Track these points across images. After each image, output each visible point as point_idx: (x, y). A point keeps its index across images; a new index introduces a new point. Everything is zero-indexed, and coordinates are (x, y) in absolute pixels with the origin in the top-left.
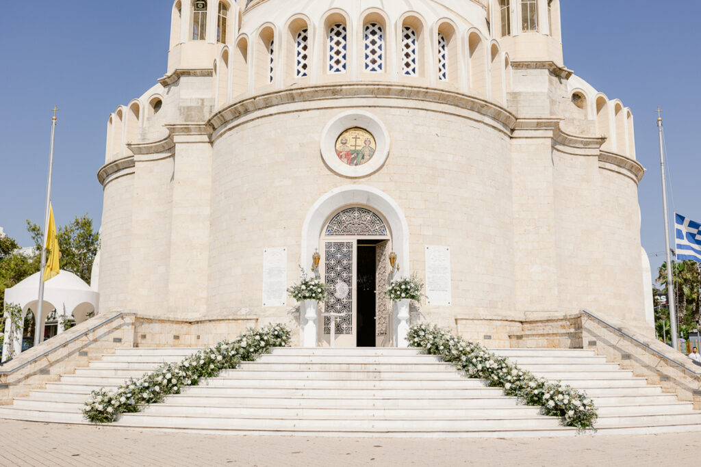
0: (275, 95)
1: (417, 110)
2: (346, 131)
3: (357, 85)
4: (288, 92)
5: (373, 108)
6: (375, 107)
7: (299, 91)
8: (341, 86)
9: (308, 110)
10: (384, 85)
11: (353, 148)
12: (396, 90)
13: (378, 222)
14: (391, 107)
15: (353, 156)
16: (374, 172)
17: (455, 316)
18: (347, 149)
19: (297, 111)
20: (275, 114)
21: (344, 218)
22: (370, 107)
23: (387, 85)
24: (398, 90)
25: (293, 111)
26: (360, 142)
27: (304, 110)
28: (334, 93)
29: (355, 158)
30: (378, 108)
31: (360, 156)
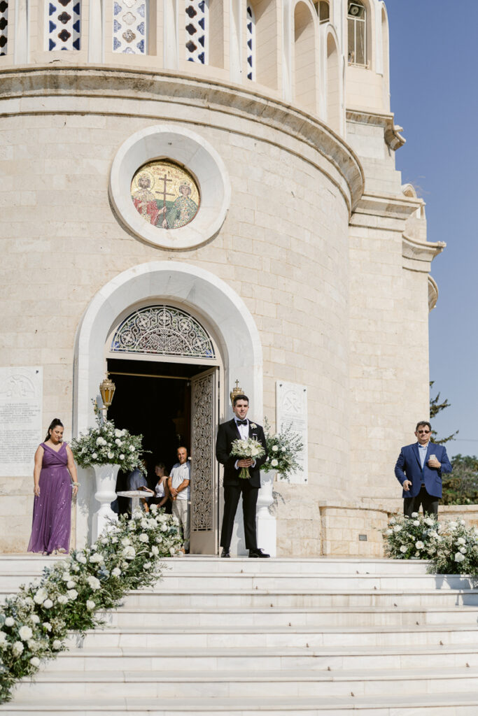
0: (21, 75)
1: (267, 144)
2: (148, 164)
3: (182, 78)
4: (48, 73)
5: (202, 127)
6: (205, 125)
7: (72, 73)
8: (154, 74)
9: (83, 114)
10: (226, 86)
11: (161, 197)
12: (243, 100)
13: (200, 334)
14: (230, 131)
15: (160, 212)
16: (203, 244)
17: (319, 502)
18: (151, 199)
19: (61, 113)
20: (15, 115)
21: (143, 323)
22: (196, 124)
23: (232, 88)
24: (246, 100)
25: (54, 113)
26: (173, 188)
27: (75, 113)
28: (138, 86)
29: (164, 215)
30: (209, 129)
31: (173, 214)
